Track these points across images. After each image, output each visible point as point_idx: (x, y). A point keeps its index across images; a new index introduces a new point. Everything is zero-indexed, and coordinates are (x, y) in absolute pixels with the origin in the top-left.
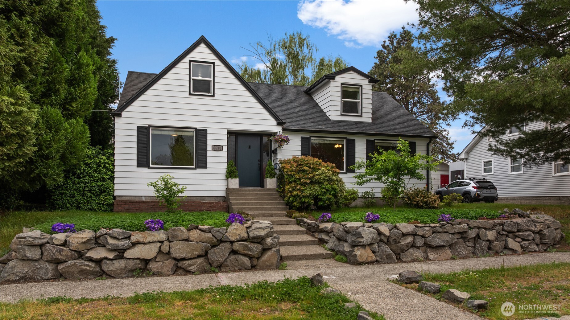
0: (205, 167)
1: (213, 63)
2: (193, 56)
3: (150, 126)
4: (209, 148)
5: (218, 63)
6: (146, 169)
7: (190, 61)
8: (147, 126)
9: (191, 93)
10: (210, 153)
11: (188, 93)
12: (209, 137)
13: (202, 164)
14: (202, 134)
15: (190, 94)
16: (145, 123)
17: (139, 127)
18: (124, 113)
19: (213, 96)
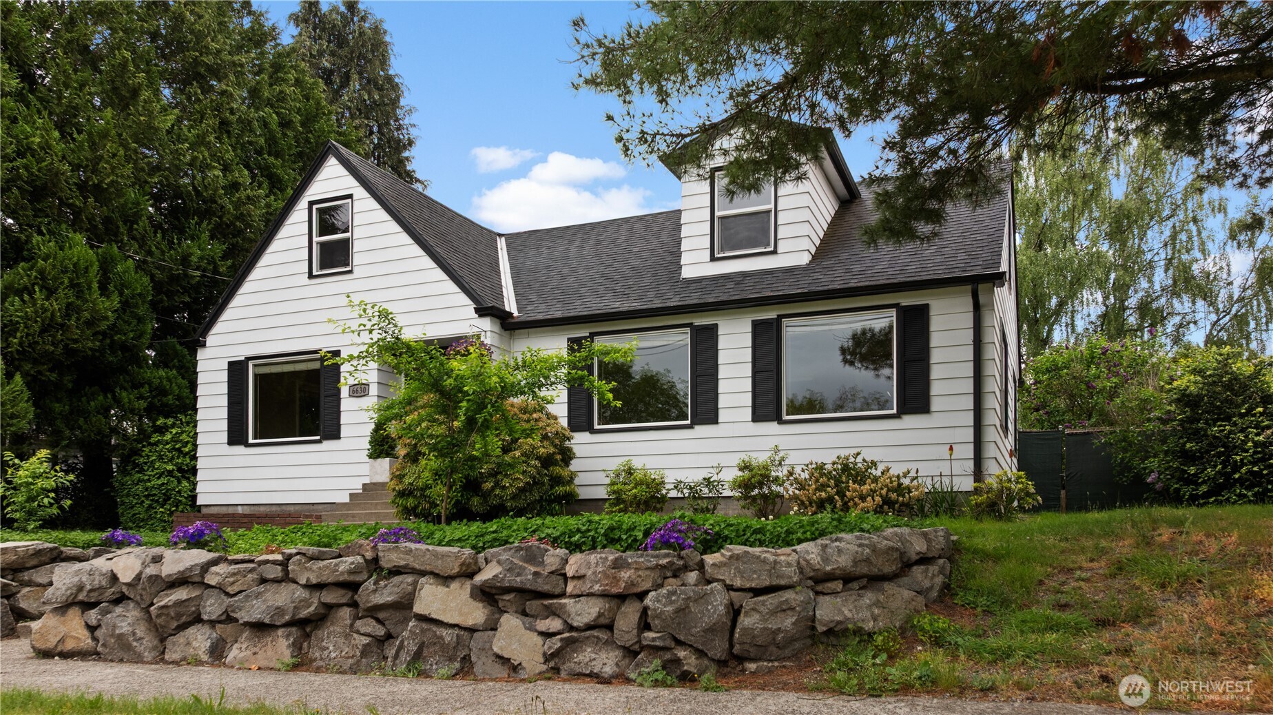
0: (337, 436)
1: (350, 196)
2: (314, 190)
3: (248, 359)
4: (345, 392)
5: (359, 192)
6: (240, 449)
7: (311, 204)
8: (243, 358)
9: (315, 273)
10: (346, 403)
11: (307, 275)
12: (343, 367)
13: (333, 433)
15: (311, 276)
16: (239, 354)
17: (230, 364)
18: (210, 340)
19: (350, 272)
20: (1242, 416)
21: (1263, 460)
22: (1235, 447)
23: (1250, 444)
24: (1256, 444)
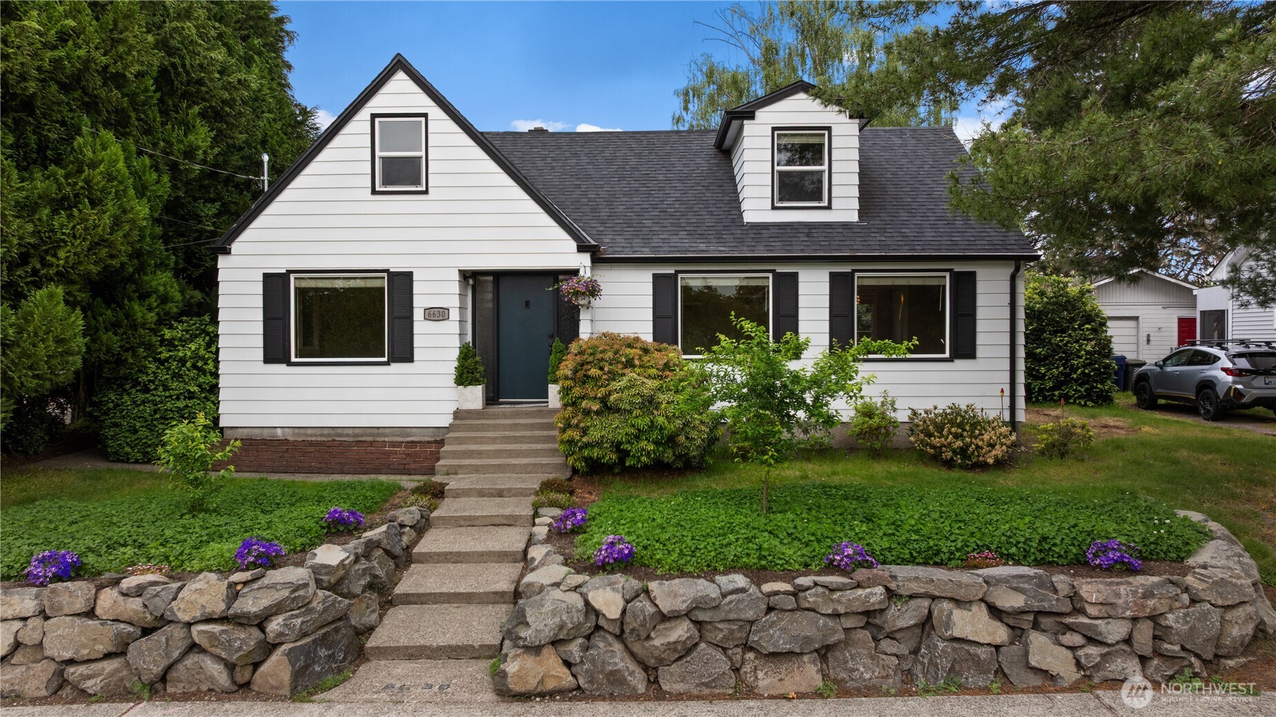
0: (410, 359)
1: (425, 115)
2: (378, 103)
3: (289, 272)
4: (418, 315)
5: (435, 112)
6: (282, 368)
7: (374, 116)
8: (284, 271)
9: (378, 188)
10: (421, 326)
11: (370, 190)
12: (417, 288)
13: (404, 353)
14: (402, 282)
15: (374, 192)
16: (279, 266)
17: (266, 276)
18: (235, 247)
19: (426, 192)
20: (1074, 330)
21: (1090, 364)
22: (1072, 354)
23: (1083, 352)
24: (1088, 353)
